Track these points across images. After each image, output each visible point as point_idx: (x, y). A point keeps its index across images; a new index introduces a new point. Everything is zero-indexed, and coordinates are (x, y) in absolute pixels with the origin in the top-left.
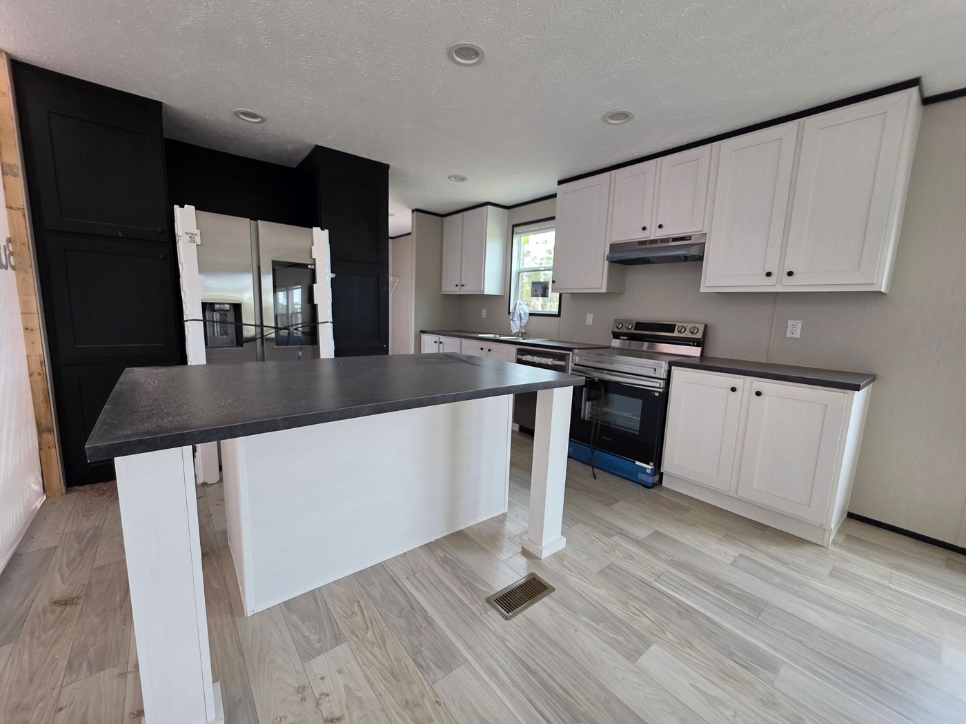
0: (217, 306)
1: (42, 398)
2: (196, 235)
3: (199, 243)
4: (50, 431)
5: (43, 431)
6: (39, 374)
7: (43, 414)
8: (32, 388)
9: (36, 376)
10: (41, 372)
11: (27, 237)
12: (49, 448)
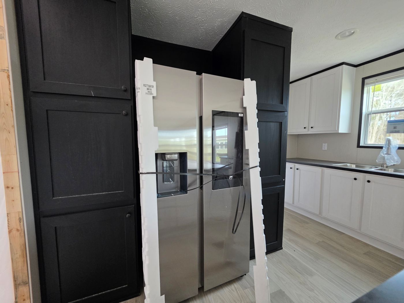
0: (168, 157)
1: (19, 253)
2: (153, 87)
3: (155, 95)
4: (26, 283)
5: (19, 284)
6: (18, 230)
7: (20, 268)
8: (11, 244)
9: (14, 232)
10: (19, 228)
11: (11, 97)
12: (24, 300)
